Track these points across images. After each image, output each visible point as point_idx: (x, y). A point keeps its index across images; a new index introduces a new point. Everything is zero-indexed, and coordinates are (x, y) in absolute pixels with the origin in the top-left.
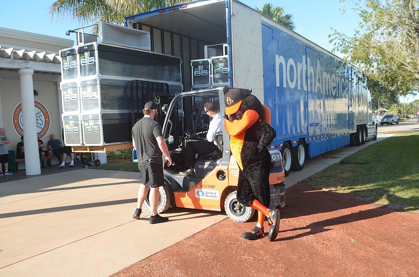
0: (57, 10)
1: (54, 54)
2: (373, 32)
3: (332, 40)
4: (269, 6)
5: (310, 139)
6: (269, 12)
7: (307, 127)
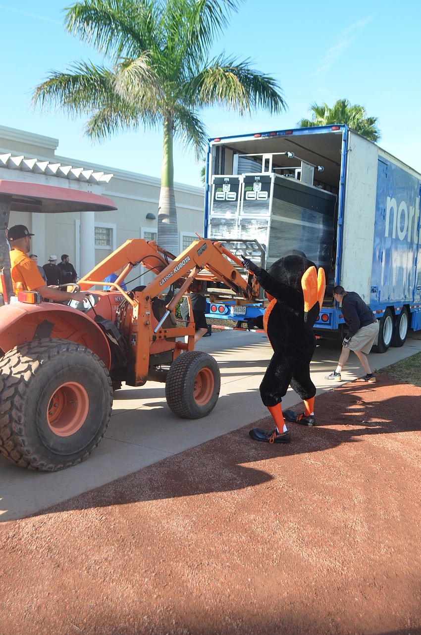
0: (42, 96)
1: (35, 160)
4: (344, 103)
5: (415, 307)
6: (343, 112)
7: (413, 290)
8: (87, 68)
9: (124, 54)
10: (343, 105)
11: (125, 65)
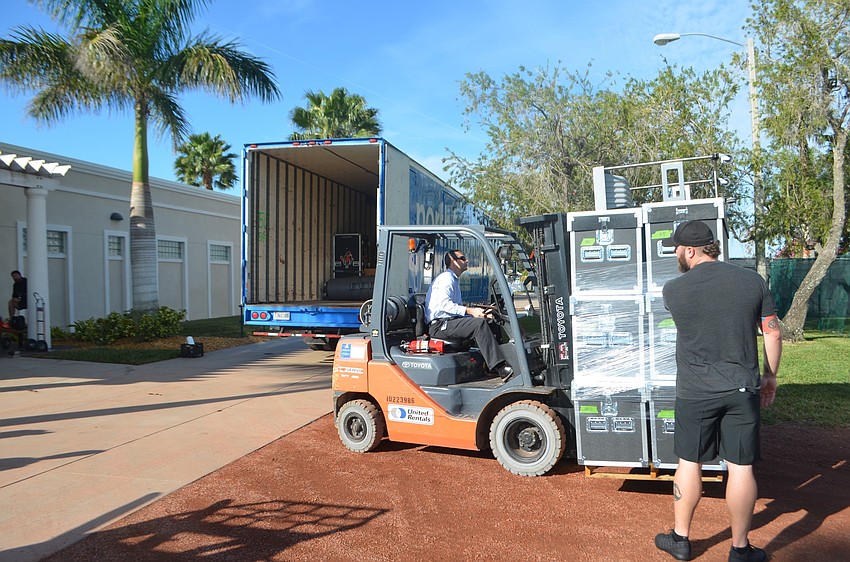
2: (505, 158)
3: (448, 167)
4: (342, 92)
6: (342, 102)
8: (37, 36)
9: (85, 23)
10: (341, 94)
11: (90, 37)
